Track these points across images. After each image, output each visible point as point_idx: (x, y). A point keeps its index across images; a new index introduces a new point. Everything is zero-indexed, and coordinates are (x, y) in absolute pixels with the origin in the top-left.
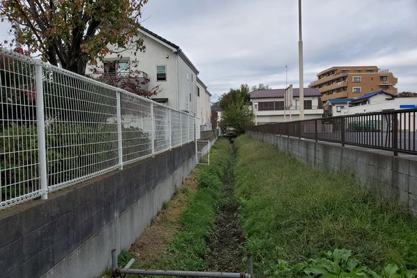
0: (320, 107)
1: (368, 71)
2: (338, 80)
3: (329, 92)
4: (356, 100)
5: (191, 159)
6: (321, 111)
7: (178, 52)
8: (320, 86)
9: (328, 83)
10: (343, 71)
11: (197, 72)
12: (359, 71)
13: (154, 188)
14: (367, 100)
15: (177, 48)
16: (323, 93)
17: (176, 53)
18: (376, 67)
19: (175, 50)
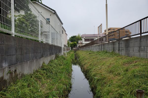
7: (55, 13)
11: (62, 24)
15: (55, 11)
17: (54, 13)
19: (54, 12)
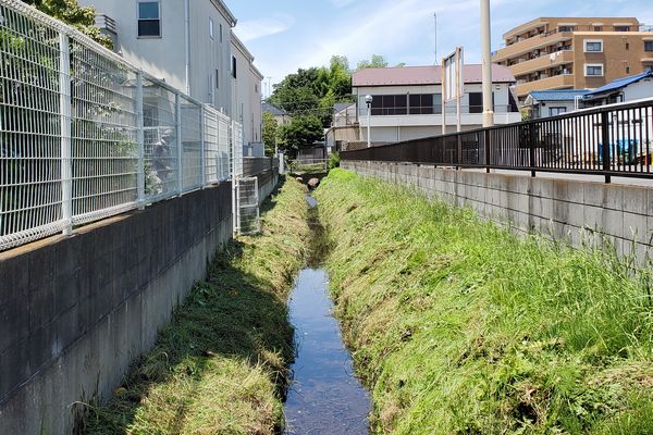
0: (513, 108)
1: (618, 29)
2: (552, 48)
3: (530, 77)
4: (595, 94)
5: (223, 224)
6: (516, 118)
8: (510, 62)
9: (530, 56)
10: (564, 29)
12: (598, 29)
13: (144, 286)
14: (617, 95)
16: (519, 78)
18: (634, 20)
